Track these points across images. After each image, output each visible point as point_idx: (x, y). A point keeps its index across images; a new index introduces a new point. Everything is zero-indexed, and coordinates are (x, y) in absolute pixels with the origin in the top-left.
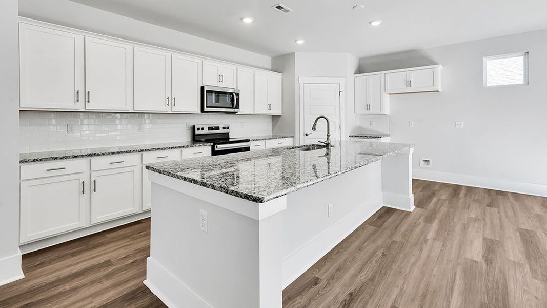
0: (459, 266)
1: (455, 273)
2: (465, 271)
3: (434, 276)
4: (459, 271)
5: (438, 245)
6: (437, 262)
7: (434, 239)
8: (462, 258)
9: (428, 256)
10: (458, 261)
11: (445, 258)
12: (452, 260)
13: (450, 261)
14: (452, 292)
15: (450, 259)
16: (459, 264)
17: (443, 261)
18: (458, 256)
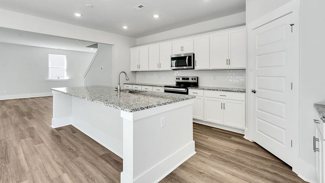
0: (28, 171)
1: (28, 166)
2: (23, 170)
3: (38, 158)
4: (27, 169)
5: (53, 175)
6: (43, 164)
7: (60, 177)
8: (29, 178)
9: (51, 163)
10: (31, 173)
11: (40, 169)
12: (35, 171)
13: (36, 170)
14: (25, 158)
15: (37, 171)
16: (29, 172)
17: (40, 167)
18: (33, 178)
